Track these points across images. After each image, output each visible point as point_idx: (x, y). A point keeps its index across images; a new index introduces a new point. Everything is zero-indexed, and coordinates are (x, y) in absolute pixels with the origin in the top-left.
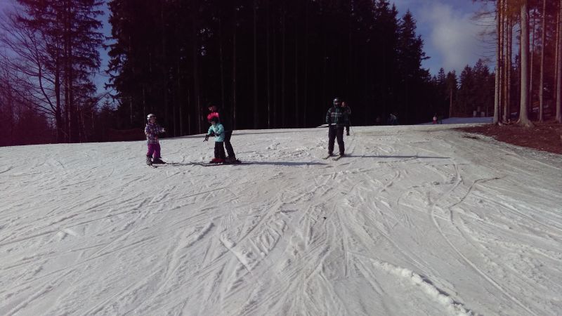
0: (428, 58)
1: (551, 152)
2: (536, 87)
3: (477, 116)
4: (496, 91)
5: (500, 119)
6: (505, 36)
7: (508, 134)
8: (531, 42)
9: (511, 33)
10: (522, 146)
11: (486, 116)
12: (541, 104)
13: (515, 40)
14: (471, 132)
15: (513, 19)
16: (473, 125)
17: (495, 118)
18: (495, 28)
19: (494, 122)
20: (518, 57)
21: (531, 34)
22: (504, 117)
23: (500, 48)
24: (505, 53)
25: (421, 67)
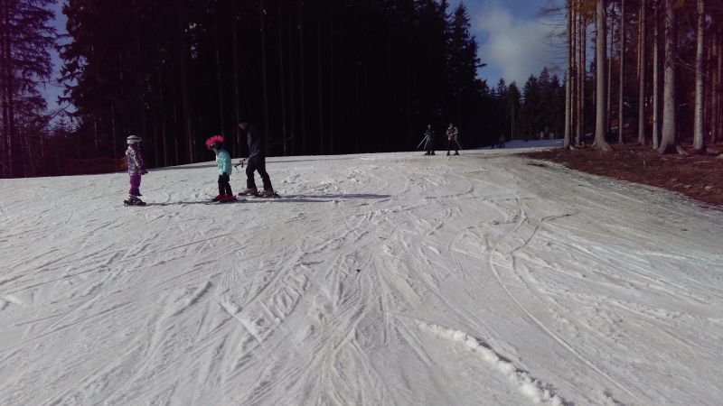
0: (484, 65)
1: (633, 182)
2: (615, 101)
3: (544, 139)
4: (567, 107)
5: (572, 142)
6: (577, 38)
7: (581, 160)
8: (609, 46)
9: (585, 35)
10: (598, 174)
11: (555, 138)
12: (621, 123)
13: (589, 44)
14: (537, 158)
15: (588, 17)
16: (540, 149)
17: (566, 141)
18: (564, 28)
19: (565, 146)
20: (594, 65)
21: (609, 36)
22: (577, 139)
23: (572, 54)
24: (577, 60)
25: (476, 78)
